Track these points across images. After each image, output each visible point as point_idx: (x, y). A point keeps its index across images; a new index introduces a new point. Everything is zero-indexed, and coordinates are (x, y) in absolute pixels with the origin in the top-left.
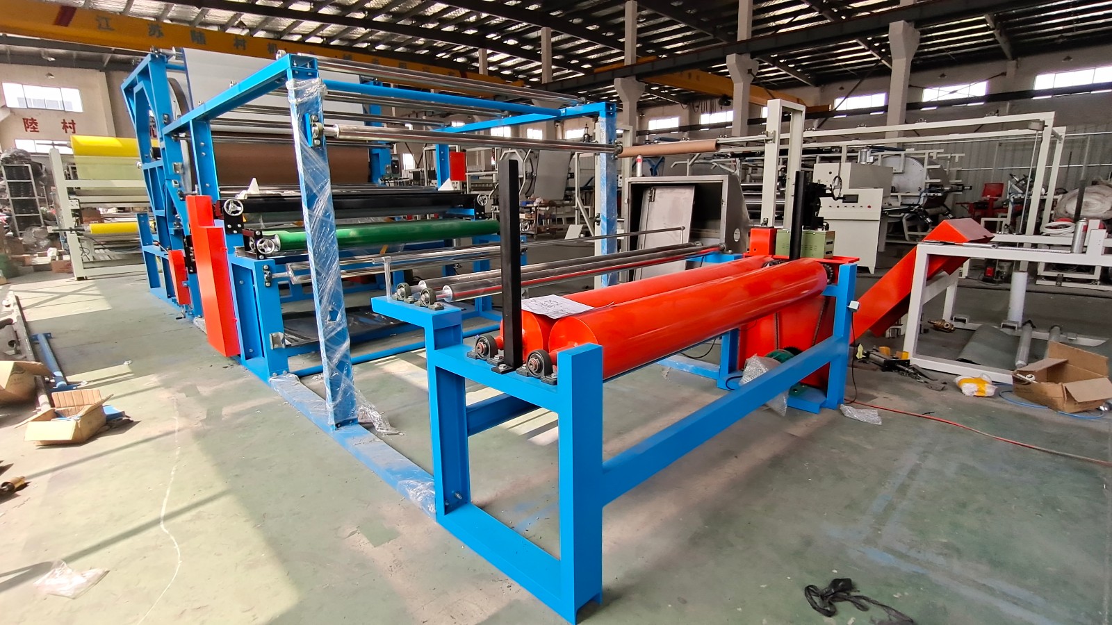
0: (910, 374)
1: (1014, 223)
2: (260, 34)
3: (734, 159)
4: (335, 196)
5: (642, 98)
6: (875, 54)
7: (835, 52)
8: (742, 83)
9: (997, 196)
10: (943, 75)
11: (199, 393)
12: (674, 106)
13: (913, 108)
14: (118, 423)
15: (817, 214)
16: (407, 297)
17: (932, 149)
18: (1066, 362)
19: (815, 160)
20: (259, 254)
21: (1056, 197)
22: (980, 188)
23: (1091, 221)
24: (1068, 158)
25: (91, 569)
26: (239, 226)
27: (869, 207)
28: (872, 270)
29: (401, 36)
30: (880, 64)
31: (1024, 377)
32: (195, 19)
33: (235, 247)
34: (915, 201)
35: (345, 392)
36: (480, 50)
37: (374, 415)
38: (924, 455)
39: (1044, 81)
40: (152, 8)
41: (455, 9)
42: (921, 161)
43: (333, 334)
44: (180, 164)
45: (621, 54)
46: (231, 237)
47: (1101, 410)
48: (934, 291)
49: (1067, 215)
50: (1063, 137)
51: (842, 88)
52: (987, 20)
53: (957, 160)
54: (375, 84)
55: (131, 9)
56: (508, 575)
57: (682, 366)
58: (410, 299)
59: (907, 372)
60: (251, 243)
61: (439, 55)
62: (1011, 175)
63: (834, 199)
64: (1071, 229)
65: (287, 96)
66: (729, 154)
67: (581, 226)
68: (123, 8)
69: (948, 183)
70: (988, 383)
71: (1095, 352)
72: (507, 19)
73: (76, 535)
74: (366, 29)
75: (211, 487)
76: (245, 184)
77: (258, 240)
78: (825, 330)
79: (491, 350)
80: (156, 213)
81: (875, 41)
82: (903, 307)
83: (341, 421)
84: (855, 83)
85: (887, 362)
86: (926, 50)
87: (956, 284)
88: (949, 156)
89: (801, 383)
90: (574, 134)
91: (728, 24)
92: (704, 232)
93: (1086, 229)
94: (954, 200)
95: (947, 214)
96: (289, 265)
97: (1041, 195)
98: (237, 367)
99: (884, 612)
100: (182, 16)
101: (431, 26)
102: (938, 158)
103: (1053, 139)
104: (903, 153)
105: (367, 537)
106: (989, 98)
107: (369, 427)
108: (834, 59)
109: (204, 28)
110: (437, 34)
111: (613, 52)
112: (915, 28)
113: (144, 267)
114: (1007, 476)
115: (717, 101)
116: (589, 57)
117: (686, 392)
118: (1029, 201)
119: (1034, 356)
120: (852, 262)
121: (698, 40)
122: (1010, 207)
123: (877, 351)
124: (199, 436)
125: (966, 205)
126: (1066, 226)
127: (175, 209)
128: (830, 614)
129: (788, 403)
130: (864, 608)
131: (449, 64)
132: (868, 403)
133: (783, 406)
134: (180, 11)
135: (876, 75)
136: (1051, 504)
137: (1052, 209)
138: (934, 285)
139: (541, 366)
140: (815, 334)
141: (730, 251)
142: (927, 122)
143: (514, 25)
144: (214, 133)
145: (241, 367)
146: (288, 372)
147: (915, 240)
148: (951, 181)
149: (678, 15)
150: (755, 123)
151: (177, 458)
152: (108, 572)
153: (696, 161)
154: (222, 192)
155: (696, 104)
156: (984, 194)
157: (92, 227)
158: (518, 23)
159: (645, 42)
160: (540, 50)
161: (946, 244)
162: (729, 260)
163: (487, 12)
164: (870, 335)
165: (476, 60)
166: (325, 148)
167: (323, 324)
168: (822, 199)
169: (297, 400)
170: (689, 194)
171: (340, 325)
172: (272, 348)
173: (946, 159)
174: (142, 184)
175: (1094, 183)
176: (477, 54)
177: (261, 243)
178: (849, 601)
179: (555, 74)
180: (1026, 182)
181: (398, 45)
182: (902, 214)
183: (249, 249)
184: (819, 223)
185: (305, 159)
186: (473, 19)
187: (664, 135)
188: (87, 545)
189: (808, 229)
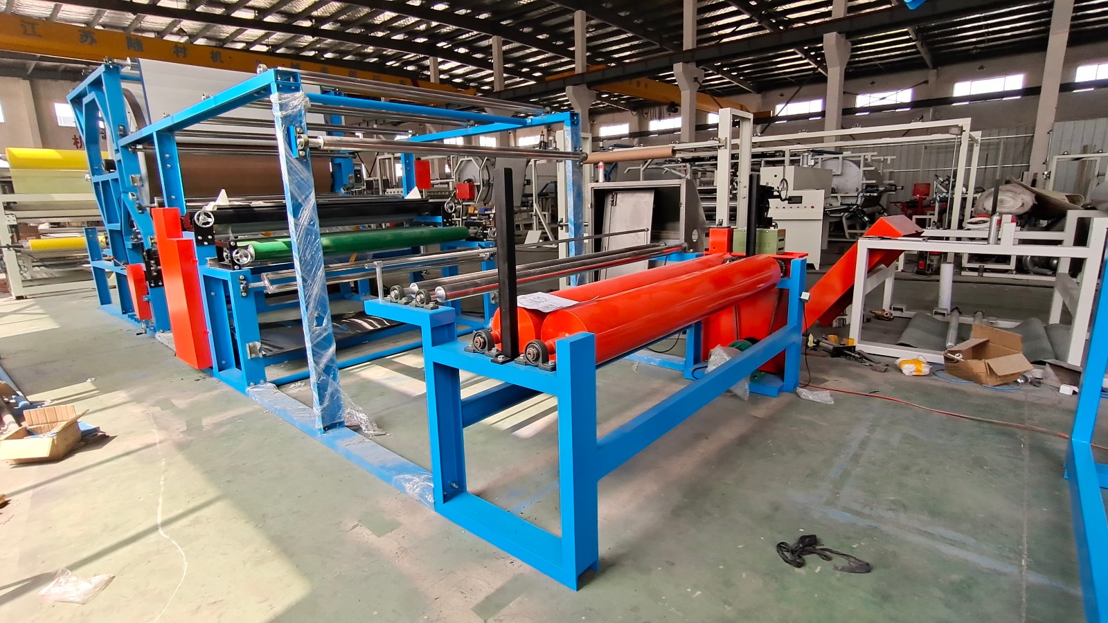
0: (856, 359)
1: (940, 220)
2: (201, 42)
3: (684, 164)
4: (319, 206)
5: (593, 105)
6: (811, 63)
7: (774, 60)
8: (689, 91)
9: (925, 195)
10: (873, 83)
11: (174, 405)
12: (625, 113)
13: (848, 114)
14: (93, 439)
15: (767, 214)
16: (401, 299)
17: (867, 152)
18: (988, 341)
19: (761, 164)
20: (235, 264)
21: (975, 195)
22: (910, 189)
23: (1004, 216)
24: (984, 159)
25: (95, 575)
26: (210, 237)
27: (813, 207)
28: (817, 267)
29: (350, 44)
30: (817, 72)
31: (953, 356)
32: (130, 25)
33: (208, 259)
34: (853, 201)
35: (332, 395)
36: (431, 58)
37: (361, 417)
38: (872, 429)
39: (962, 89)
40: (83, 13)
41: (405, 18)
42: (858, 163)
43: (319, 339)
44: (138, 176)
45: (572, 62)
46: (202, 248)
47: (1018, 382)
48: (874, 283)
49: (985, 212)
50: (979, 141)
51: (782, 95)
52: (910, 32)
53: (889, 162)
54: (336, 94)
55: (59, 14)
56: (508, 552)
57: (649, 360)
58: (404, 300)
59: (854, 357)
60: (225, 254)
61: (389, 64)
62: (936, 176)
63: (782, 200)
64: (988, 224)
65: (271, 109)
66: (679, 159)
67: (540, 232)
68: (50, 13)
69: (882, 184)
70: (924, 363)
71: (1013, 332)
72: (457, 28)
73: (72, 546)
74: (313, 37)
75: (205, 493)
76: (214, 195)
77: (234, 250)
78: (779, 319)
79: (489, 343)
80: (108, 227)
81: (811, 50)
82: (847, 298)
83: (329, 424)
84: (793, 90)
85: (835, 349)
86: (857, 59)
87: (893, 276)
88: (882, 158)
89: (761, 370)
90: (528, 141)
91: (674, 34)
92: (664, 234)
93: (999, 222)
94: (888, 198)
95: (883, 213)
96: (264, 275)
97: (963, 193)
98: (209, 380)
99: (844, 560)
100: (114, 22)
101: (380, 34)
102: (873, 160)
103: (972, 142)
104: (840, 156)
105: (369, 529)
106: (914, 104)
107: (357, 429)
108: (774, 67)
109: (140, 34)
110: (386, 42)
111: (563, 61)
112: (847, 38)
113: (93, 284)
114: (941, 441)
115: (665, 108)
116: (540, 65)
117: (656, 384)
118: (952, 199)
119: (961, 338)
120: (802, 257)
121: (645, 49)
122: (937, 205)
123: (826, 339)
124: (181, 447)
125: (899, 204)
126: (984, 222)
127: (132, 222)
128: (800, 565)
129: (750, 388)
130: (829, 559)
131: (399, 72)
132: (822, 386)
133: (746, 391)
134: (113, 17)
135: (812, 82)
136: (979, 463)
137: (973, 207)
138: (874, 277)
139: (538, 355)
140: (771, 324)
141: (691, 250)
142: (862, 127)
143: (465, 34)
144: (179, 144)
145: (214, 379)
146: (265, 382)
147: (854, 238)
148: (884, 182)
149: (625, 25)
150: (701, 129)
151: (163, 468)
152: (114, 577)
153: (649, 167)
154: (188, 204)
155: (645, 111)
156: (914, 194)
157: (31, 243)
158: (469, 32)
159: (594, 51)
160: (492, 59)
161: (883, 238)
162: (691, 259)
163: (438, 21)
164: (818, 326)
165: (427, 68)
166: (309, 159)
167: (310, 330)
168: (770, 200)
169: (278, 407)
170: (649, 199)
171: (326, 330)
172: (249, 358)
173: (879, 161)
174: (93, 197)
175: (1008, 182)
176: (427, 62)
177: (237, 253)
178: (815, 553)
179: (506, 82)
180: (950, 183)
181: (347, 53)
182: (842, 214)
183: (223, 260)
184: (768, 223)
185: (290, 169)
186: (423, 27)
187: (617, 142)
188: (85, 555)
189: (761, 227)
